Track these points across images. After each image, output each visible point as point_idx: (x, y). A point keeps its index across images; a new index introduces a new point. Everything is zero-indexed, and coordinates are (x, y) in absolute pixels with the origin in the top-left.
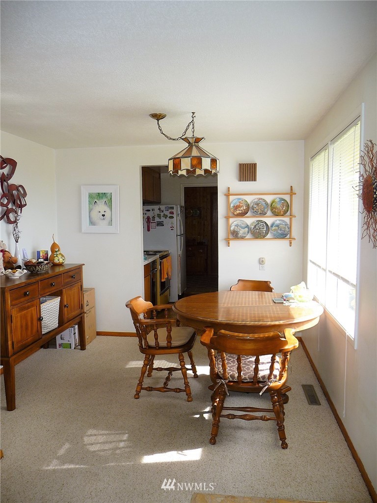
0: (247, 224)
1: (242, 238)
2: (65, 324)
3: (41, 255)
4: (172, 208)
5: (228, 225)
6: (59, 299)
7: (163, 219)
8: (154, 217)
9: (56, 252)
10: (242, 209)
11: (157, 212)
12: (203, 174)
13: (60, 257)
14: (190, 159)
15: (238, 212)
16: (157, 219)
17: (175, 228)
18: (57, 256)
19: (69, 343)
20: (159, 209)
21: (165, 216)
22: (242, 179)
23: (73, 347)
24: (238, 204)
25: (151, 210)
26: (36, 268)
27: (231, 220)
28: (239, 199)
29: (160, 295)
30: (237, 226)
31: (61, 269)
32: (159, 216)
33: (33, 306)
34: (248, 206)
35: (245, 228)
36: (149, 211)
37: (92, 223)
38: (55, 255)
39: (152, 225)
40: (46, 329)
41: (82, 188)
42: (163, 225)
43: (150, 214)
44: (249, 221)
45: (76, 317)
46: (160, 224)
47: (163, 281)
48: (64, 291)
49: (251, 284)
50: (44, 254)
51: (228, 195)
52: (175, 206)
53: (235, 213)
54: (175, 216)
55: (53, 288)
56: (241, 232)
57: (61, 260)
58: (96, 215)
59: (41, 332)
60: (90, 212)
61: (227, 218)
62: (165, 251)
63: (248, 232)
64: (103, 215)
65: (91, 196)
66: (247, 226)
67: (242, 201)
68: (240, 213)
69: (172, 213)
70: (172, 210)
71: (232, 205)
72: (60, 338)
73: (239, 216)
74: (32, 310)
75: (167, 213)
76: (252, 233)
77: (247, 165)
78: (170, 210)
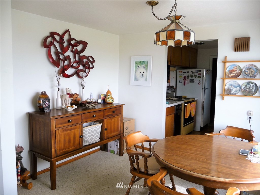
0: (239, 84)
1: (234, 95)
2: (105, 140)
3: (101, 97)
4: (200, 71)
5: (223, 85)
6: (100, 125)
7: (194, 78)
8: (188, 77)
9: (109, 96)
10: (235, 72)
11: (190, 73)
12: (186, 45)
13: (110, 99)
14: (166, 32)
15: (232, 75)
16: (190, 78)
17: (201, 84)
18: (108, 98)
19: (114, 150)
20: (192, 72)
21: (196, 76)
22: (237, 50)
23: (116, 153)
24: (233, 69)
25: (187, 72)
26: (85, 105)
27: (226, 81)
28: (235, 65)
29: (183, 127)
30: (231, 85)
31: (111, 106)
32: (191, 76)
33: (75, 128)
34: (241, 70)
35: (237, 87)
36: (185, 72)
37: (136, 79)
38: (107, 98)
39: (187, 82)
40: (88, 143)
41: (132, 58)
42: (194, 82)
43: (186, 75)
44: (242, 82)
45: (115, 136)
46: (192, 81)
47: (186, 117)
48: (105, 120)
49: (237, 130)
50: (103, 97)
51: (225, 62)
52: (202, 70)
53: (230, 76)
54: (202, 76)
55: (95, 118)
56: (234, 90)
57: (111, 101)
58: (138, 75)
59: (82, 144)
60: (135, 73)
61: (223, 79)
62: (192, 99)
63: (239, 91)
64: (143, 75)
65: (136, 63)
66: (239, 86)
67: (237, 66)
68: (234, 76)
69: (200, 74)
70: (200, 73)
71: (227, 70)
72: (109, 147)
73: (233, 78)
74: (75, 131)
75: (197, 74)
76: (242, 92)
77: (241, 39)
78: (199, 73)
